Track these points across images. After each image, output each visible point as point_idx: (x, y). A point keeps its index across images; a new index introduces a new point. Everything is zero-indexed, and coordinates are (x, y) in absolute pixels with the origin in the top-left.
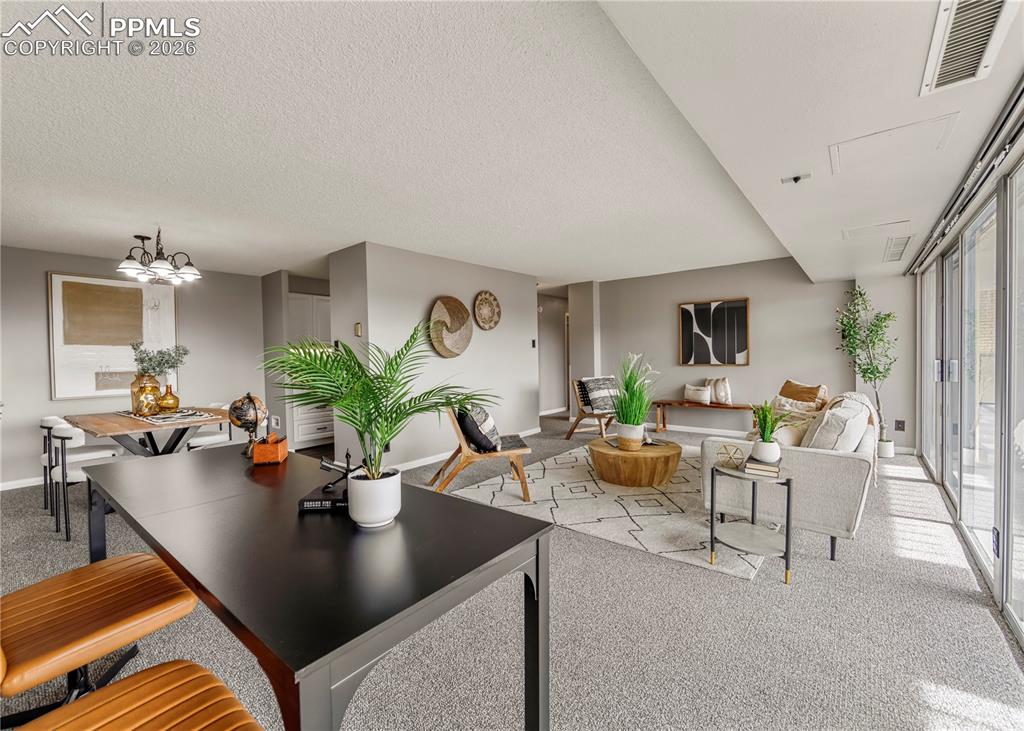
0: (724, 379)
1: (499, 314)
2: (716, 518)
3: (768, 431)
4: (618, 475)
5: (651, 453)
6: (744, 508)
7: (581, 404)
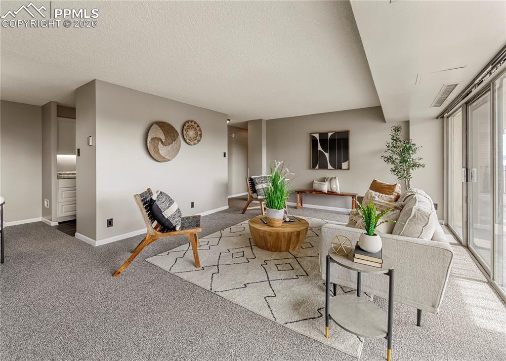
0: (335, 178)
1: (201, 135)
2: (330, 289)
3: (372, 227)
4: (266, 245)
5: (288, 229)
6: (351, 281)
7: (251, 192)
